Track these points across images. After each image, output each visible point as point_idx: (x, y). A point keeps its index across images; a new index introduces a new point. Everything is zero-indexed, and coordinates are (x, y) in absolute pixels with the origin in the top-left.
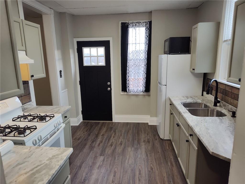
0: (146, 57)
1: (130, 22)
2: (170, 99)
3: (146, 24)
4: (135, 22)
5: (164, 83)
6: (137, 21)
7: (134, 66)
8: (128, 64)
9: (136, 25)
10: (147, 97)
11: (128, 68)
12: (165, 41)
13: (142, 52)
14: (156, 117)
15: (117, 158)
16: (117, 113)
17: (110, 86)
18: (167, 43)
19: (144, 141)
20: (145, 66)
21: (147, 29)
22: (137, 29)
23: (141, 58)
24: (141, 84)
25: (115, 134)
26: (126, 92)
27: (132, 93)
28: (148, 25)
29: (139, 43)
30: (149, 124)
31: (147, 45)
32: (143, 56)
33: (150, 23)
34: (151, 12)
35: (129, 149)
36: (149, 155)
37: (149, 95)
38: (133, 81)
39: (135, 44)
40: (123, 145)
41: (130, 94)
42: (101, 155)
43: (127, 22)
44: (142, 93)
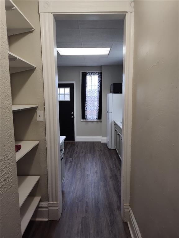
0: (99, 95)
1: (88, 72)
2: (114, 122)
3: (98, 74)
4: (91, 72)
5: (110, 111)
6: (92, 72)
7: (90, 101)
8: (86, 100)
9: (91, 74)
10: (99, 123)
11: (86, 102)
12: (111, 85)
13: (96, 91)
14: (106, 137)
15: (81, 158)
16: (77, 135)
17: (73, 115)
18: (112, 86)
19: (98, 151)
20: (98, 101)
21: (99, 77)
22: (93, 76)
23: (95, 95)
24: (95, 114)
25: (78, 148)
26: (85, 119)
27: (89, 120)
28: (100, 74)
29: (94, 86)
30: (101, 142)
31: (99, 87)
32: (96, 94)
33: (101, 73)
34: (102, 66)
35: (88, 154)
36: (101, 156)
37: (101, 122)
38: (90, 111)
39: (91, 86)
40: (84, 153)
41: (88, 121)
42: (70, 157)
43: (86, 72)
44: (96, 120)
